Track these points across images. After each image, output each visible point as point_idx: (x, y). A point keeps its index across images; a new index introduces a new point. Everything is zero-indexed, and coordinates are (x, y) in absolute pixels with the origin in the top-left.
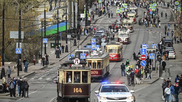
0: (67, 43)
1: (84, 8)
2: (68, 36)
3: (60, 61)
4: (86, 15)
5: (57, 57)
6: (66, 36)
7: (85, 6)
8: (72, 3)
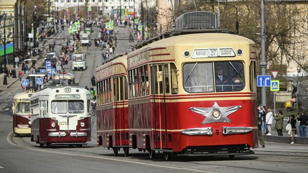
0: (14, 67)
1: (32, 27)
2: (16, 58)
3: (8, 88)
4: (35, 35)
5: (4, 84)
6: (14, 60)
7: (32, 25)
8: (19, 21)
